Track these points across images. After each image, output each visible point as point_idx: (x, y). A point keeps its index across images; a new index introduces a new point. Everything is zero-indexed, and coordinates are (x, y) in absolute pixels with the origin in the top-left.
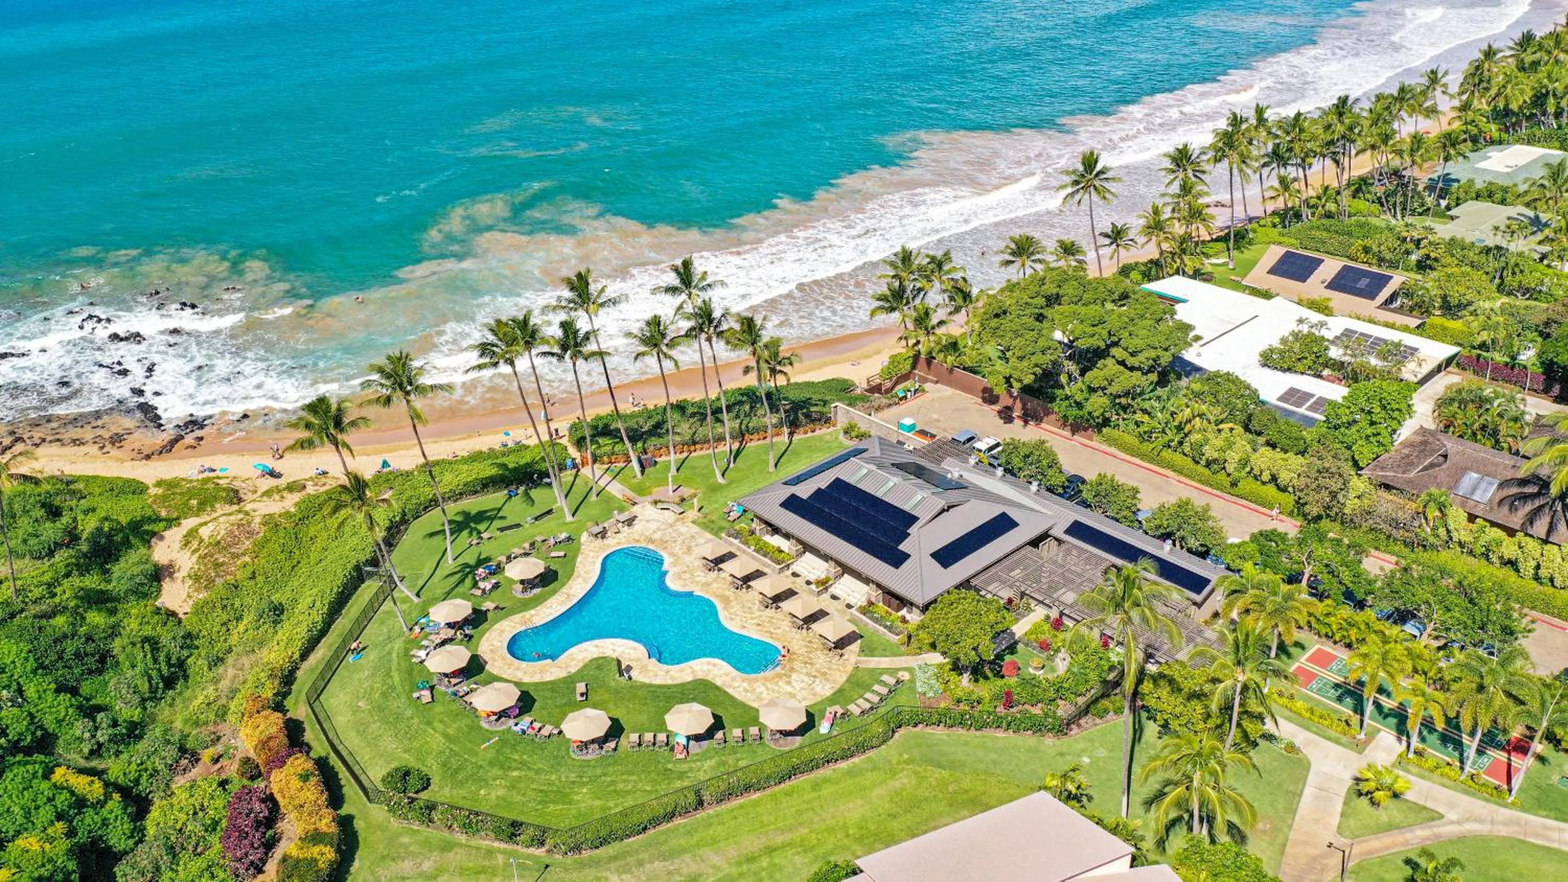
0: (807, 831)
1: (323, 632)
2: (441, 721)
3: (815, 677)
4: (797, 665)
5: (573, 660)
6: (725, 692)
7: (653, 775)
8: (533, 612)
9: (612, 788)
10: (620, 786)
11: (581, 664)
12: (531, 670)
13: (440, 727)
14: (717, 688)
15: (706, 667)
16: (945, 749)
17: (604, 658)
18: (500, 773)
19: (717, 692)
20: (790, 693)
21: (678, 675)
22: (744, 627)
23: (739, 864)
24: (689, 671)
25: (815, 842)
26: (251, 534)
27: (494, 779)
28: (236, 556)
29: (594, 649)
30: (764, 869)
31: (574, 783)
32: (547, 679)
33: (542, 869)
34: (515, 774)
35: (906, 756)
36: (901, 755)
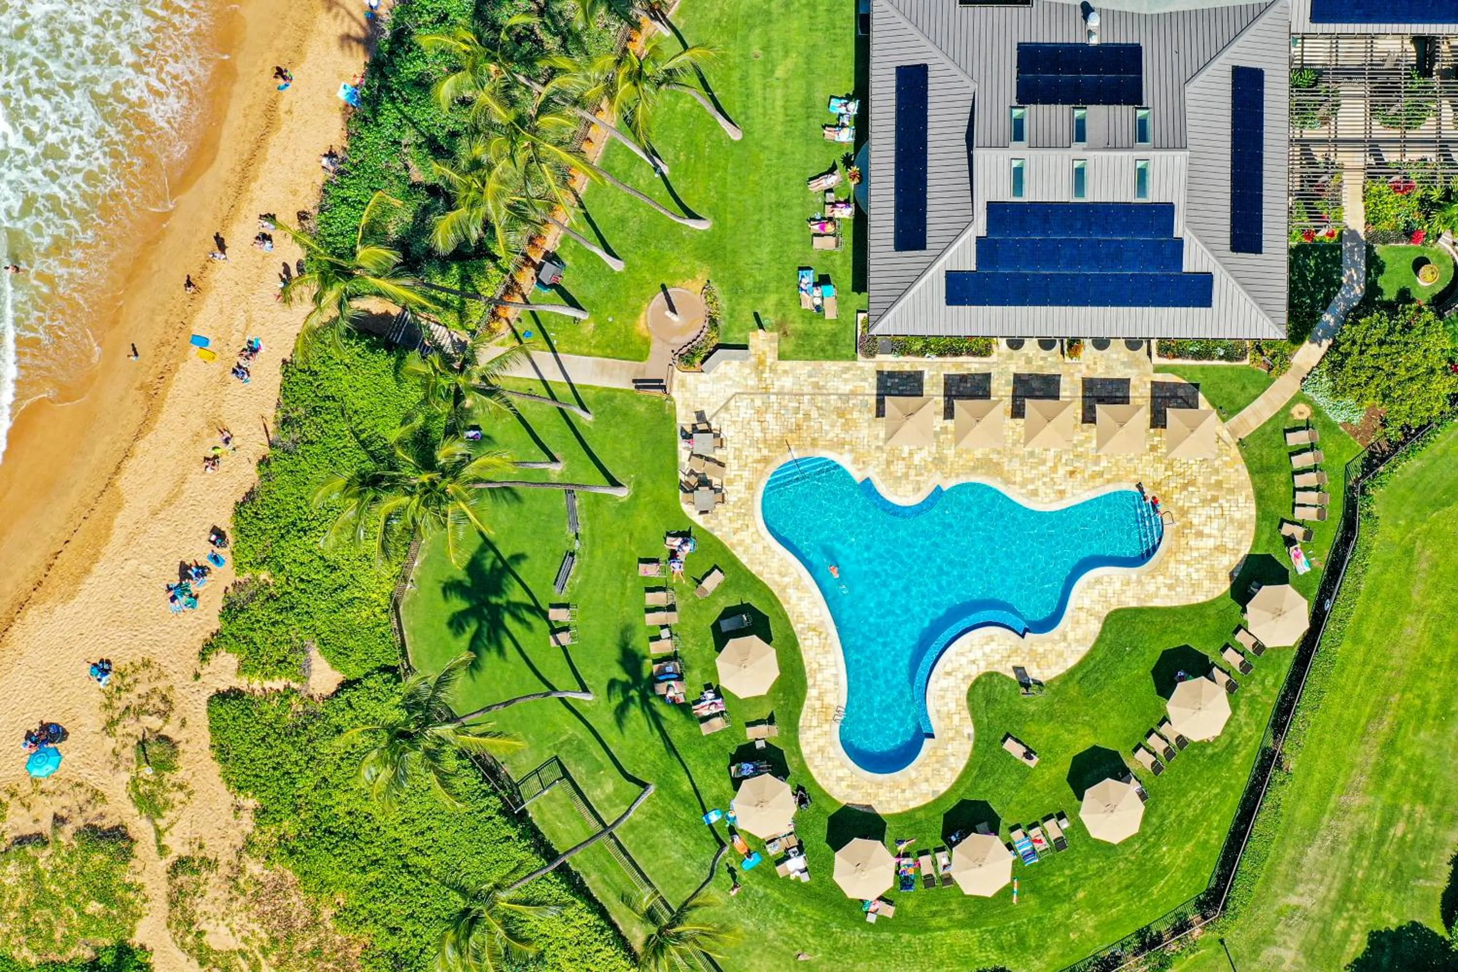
0: (1397, 696)
1: (603, 913)
2: (934, 914)
3: (1215, 499)
4: (1180, 498)
5: (949, 716)
6: (1152, 609)
7: (1206, 774)
8: (812, 693)
9: (1185, 822)
10: (1190, 813)
11: (966, 714)
12: (928, 771)
13: (942, 921)
14: (1139, 611)
15: (1094, 594)
16: (1430, 477)
17: (977, 682)
18: (1066, 906)
19: (1147, 617)
20: (1216, 548)
21: (1080, 633)
22: (1062, 493)
23: (1380, 787)
24: (1083, 615)
25: (1418, 702)
26: (278, 888)
27: (1069, 917)
28: (314, 924)
29: (950, 682)
30: (1407, 773)
31: (1146, 852)
32: (961, 767)
33: (1221, 947)
34: (1081, 895)
35: (1402, 522)
36: (1397, 526)
